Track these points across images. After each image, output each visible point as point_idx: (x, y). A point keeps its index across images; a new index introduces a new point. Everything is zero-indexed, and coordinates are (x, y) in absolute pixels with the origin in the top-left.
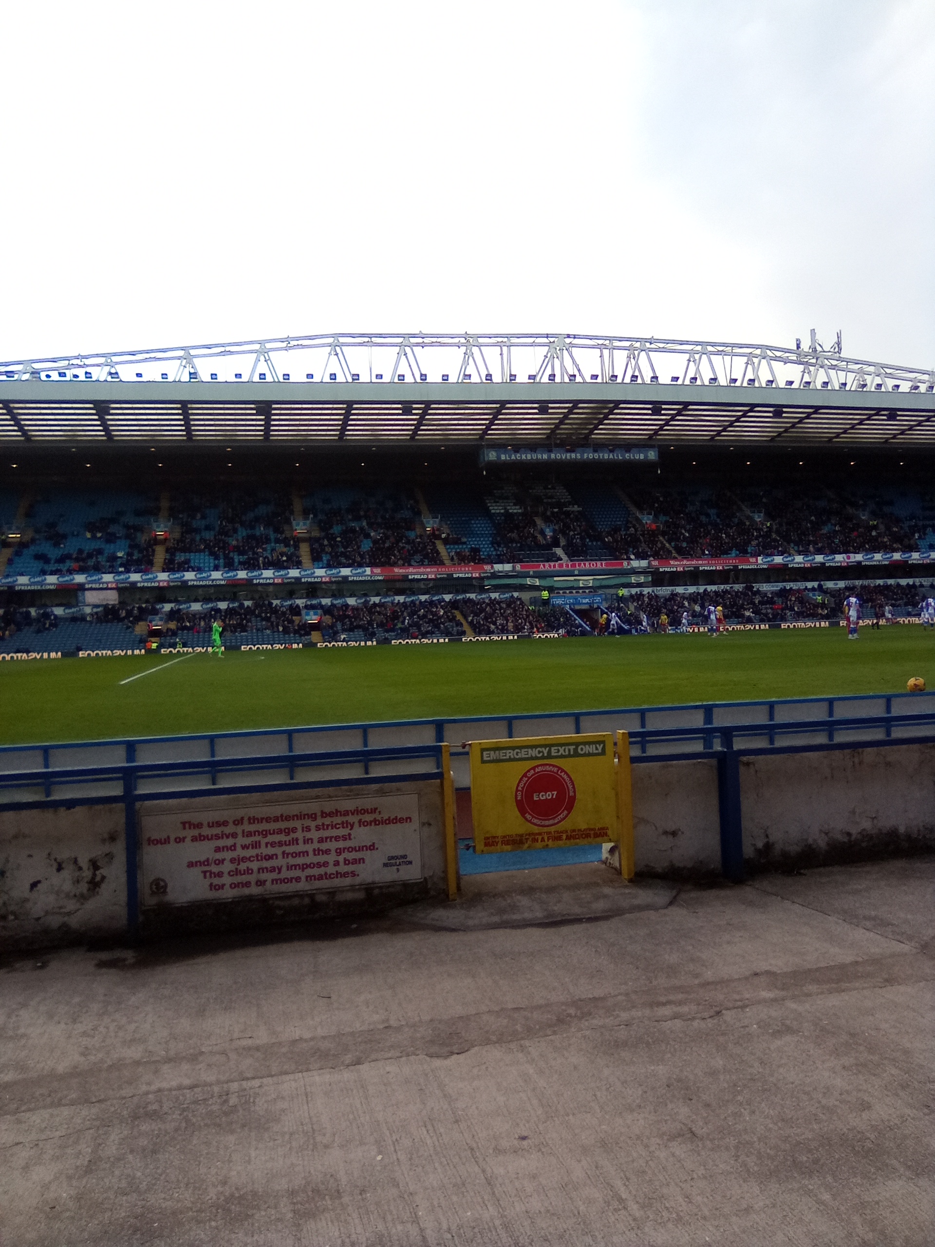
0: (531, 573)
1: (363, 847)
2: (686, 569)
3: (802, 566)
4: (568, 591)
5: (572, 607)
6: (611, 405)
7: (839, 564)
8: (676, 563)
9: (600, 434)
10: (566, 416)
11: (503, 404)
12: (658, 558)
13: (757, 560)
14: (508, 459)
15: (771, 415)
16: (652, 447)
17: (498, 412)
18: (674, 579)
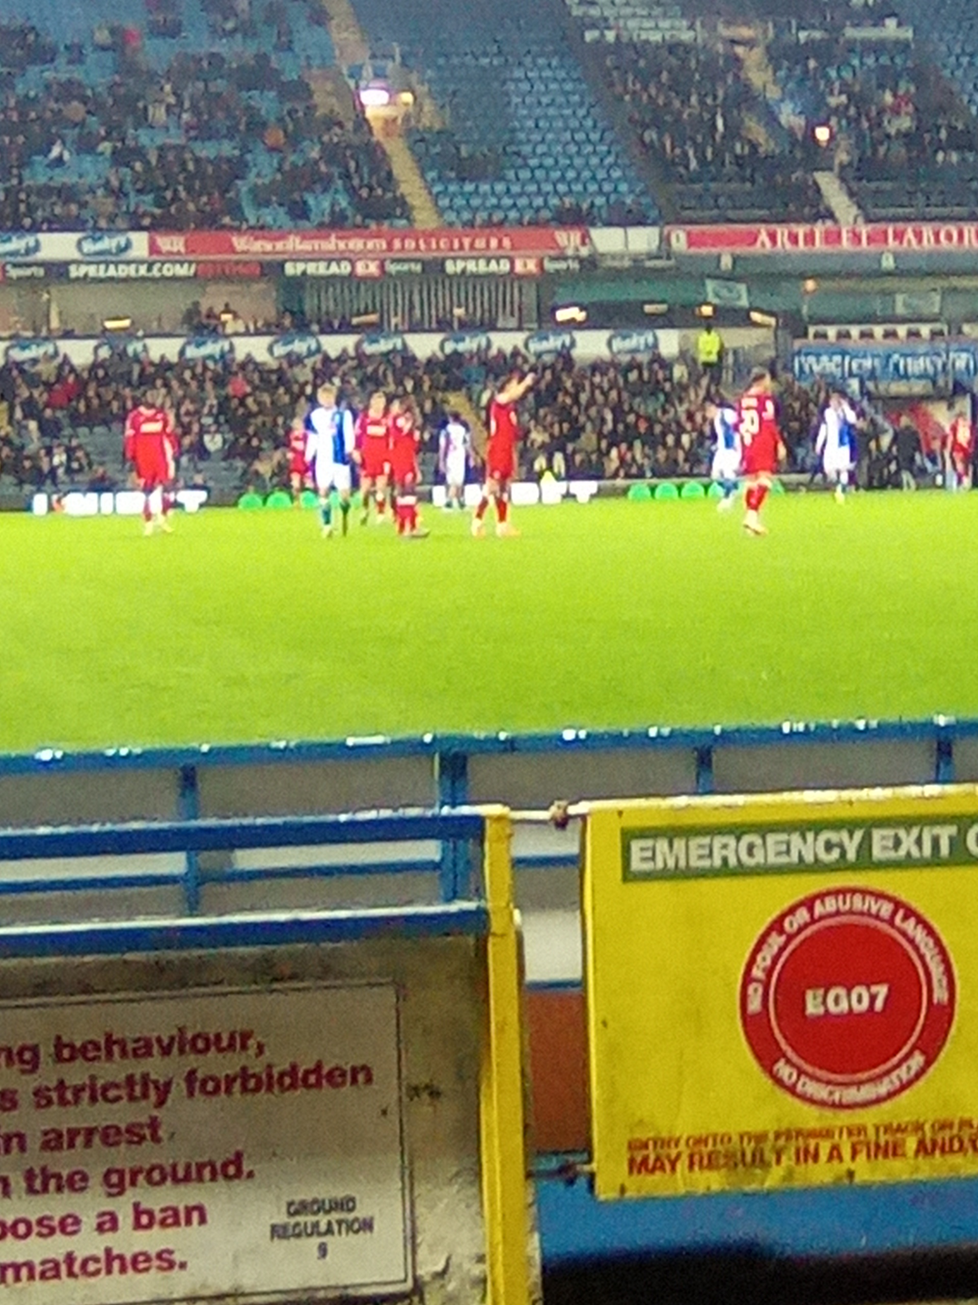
1: (200, 1167)
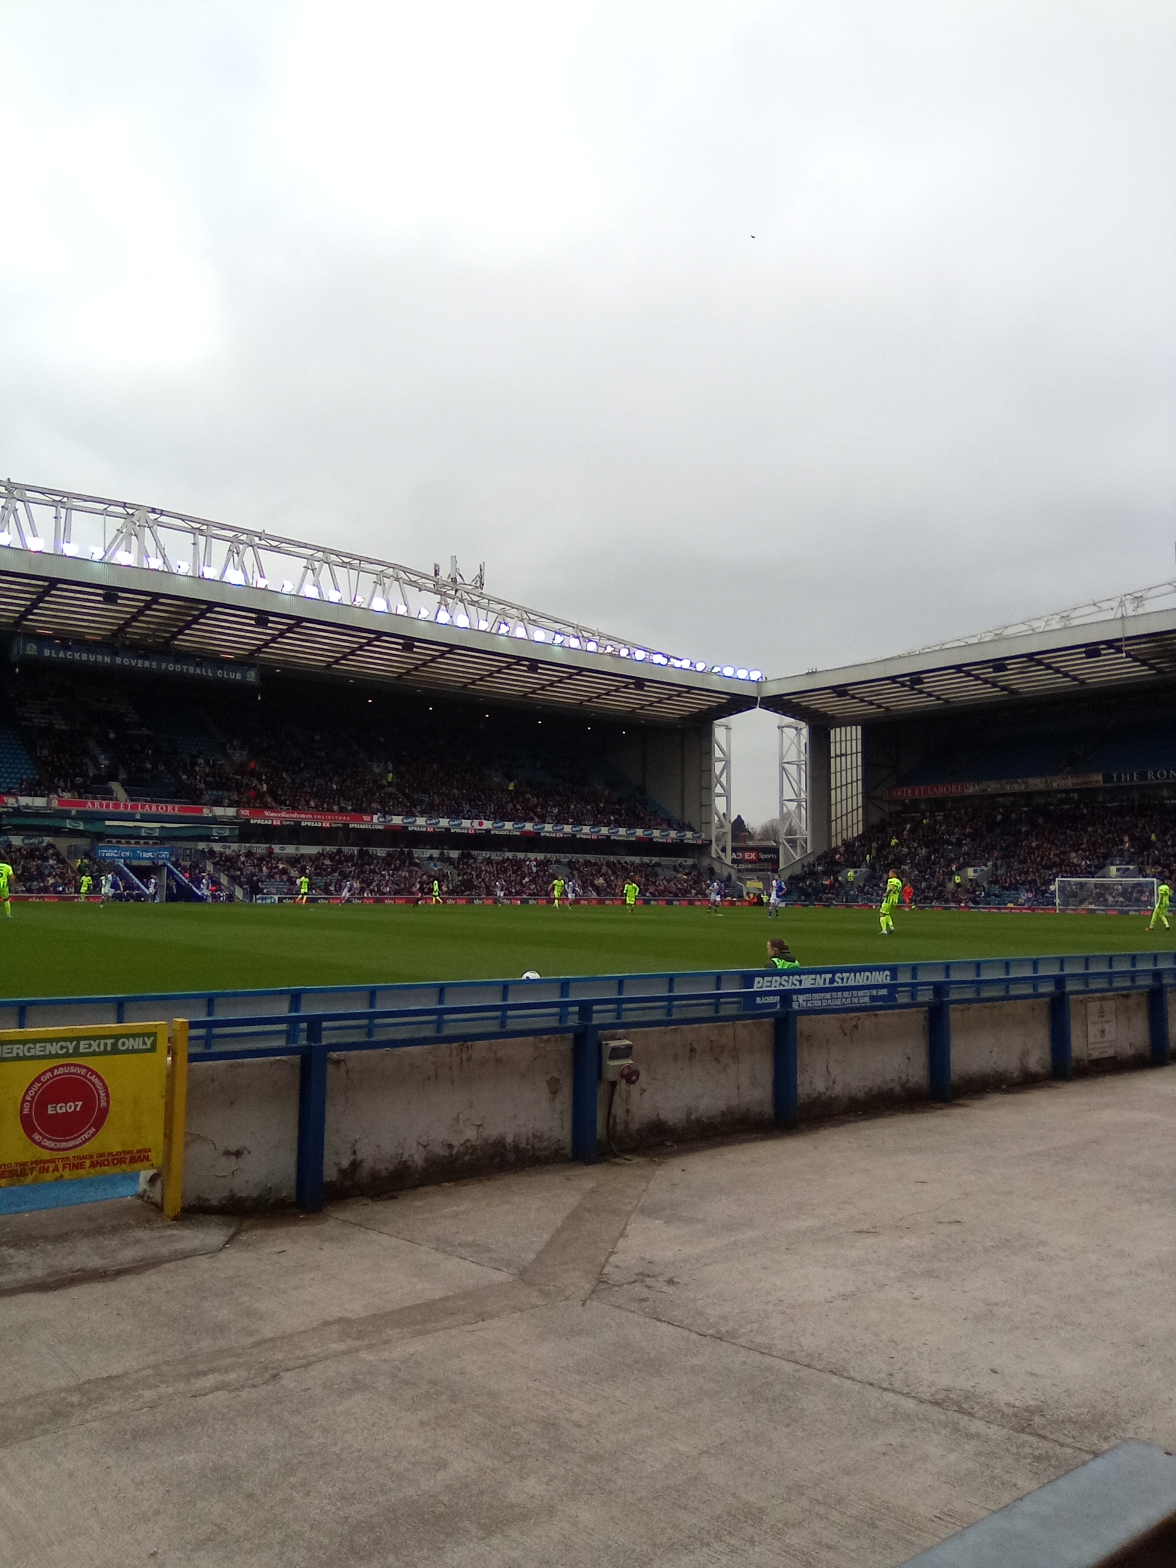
0: (73, 813)
2: (285, 823)
3: (424, 829)
4: (123, 841)
5: (128, 861)
6: (204, 607)
7: (466, 831)
8: (272, 814)
9: (186, 641)
10: (141, 612)
11: (53, 582)
12: (249, 806)
13: (372, 819)
14: (54, 655)
15: (400, 647)
16: (253, 666)
17: (46, 592)
18: (269, 834)
